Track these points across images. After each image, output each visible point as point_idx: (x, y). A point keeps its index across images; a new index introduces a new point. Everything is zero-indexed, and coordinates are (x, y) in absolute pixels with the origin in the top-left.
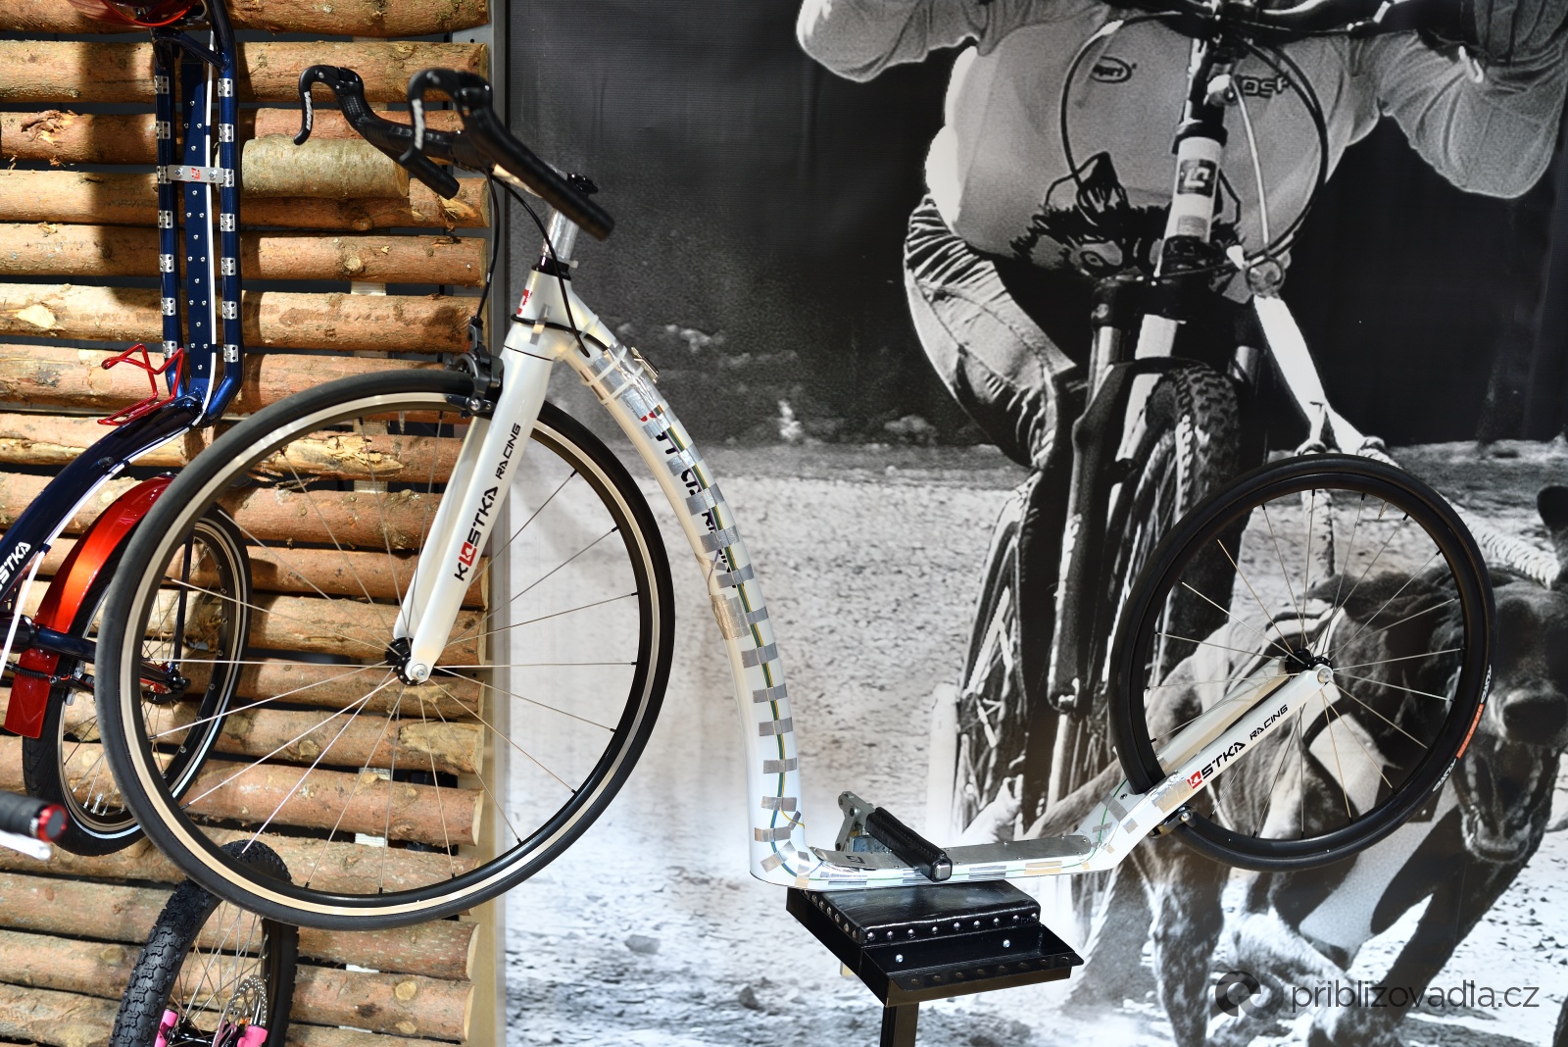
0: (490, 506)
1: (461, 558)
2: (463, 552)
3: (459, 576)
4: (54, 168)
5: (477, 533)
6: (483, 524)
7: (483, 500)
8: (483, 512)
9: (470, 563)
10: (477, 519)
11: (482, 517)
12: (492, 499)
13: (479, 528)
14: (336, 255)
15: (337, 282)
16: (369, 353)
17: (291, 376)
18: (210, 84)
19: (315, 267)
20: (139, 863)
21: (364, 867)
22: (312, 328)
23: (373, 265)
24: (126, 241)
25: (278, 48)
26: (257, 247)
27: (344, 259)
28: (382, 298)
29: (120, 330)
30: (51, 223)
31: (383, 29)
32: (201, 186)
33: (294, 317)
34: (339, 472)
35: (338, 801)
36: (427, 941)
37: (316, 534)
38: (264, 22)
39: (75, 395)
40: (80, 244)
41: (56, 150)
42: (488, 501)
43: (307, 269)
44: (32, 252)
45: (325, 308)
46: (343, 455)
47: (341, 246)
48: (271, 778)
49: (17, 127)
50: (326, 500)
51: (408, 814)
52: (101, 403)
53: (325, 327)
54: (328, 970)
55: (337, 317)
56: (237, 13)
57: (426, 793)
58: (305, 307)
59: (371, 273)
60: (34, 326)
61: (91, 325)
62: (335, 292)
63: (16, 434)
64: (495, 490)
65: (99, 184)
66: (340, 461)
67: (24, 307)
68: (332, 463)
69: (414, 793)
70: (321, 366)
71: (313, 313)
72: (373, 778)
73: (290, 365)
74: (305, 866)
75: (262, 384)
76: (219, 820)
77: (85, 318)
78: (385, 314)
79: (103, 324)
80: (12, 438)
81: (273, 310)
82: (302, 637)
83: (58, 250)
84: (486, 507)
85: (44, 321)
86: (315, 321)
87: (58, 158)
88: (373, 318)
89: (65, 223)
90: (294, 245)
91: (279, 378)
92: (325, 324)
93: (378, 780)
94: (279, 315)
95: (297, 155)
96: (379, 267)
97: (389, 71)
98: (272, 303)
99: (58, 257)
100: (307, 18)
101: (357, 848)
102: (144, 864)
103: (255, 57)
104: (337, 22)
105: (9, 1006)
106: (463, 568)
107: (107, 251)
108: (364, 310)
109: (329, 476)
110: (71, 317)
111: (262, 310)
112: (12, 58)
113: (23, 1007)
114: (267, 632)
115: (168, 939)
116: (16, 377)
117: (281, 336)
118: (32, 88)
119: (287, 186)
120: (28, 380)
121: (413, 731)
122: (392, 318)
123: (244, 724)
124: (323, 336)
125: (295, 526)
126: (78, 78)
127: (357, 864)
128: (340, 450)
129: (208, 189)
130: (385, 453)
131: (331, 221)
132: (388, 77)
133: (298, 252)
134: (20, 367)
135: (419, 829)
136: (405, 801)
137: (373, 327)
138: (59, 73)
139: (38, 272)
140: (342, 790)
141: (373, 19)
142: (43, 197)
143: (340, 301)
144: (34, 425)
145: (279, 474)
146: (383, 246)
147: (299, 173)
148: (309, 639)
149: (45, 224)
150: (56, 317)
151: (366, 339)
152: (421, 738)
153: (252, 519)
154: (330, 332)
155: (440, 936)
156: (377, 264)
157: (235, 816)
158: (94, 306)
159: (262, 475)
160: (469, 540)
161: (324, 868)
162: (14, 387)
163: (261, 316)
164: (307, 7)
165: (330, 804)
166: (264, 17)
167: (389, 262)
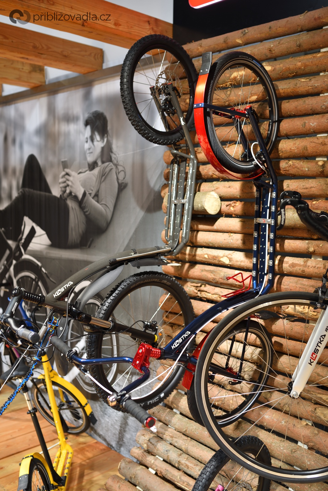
0: (323, 341)
1: (311, 358)
2: (312, 355)
3: (310, 364)
4: (234, 217)
5: (317, 349)
6: (320, 347)
7: (320, 338)
8: (320, 343)
9: (314, 360)
10: (317, 345)
11: (319, 344)
12: (324, 339)
13: (318, 348)
14: (306, 246)
15: (307, 255)
16: (316, 279)
17: (291, 284)
18: (270, 194)
19: (300, 250)
20: (234, 433)
21: (298, 454)
22: (297, 269)
23: (317, 250)
24: (249, 239)
25: (293, 181)
26: (284, 243)
27: (308, 248)
28: (320, 261)
29: (245, 266)
30: (231, 233)
31: (324, 175)
32: (265, 225)
33: (293, 265)
34: (304, 317)
35: (292, 428)
36: (314, 488)
37: (295, 336)
38: (289, 174)
39: (233, 284)
40: (237, 239)
41: (234, 212)
42: (322, 339)
43: (298, 250)
44: (225, 241)
45: (302, 263)
46: (305, 312)
47: (308, 244)
48: (274, 415)
49: (225, 206)
50: (299, 326)
51: (314, 440)
52: (239, 287)
53: (301, 269)
54: (282, 487)
55: (305, 266)
56: (282, 172)
57: (321, 434)
58: (296, 262)
59: (317, 253)
60: (224, 263)
61: (238, 263)
62: (306, 258)
63: (218, 294)
64: (325, 336)
65: (243, 222)
66: (304, 313)
67: (222, 257)
68: (302, 314)
69: (316, 432)
70: (300, 282)
71: (299, 264)
72: (305, 423)
73: (291, 281)
74: (280, 448)
75: (282, 286)
76: (259, 425)
77: (237, 261)
78: (320, 266)
79: (241, 263)
80: (217, 295)
81: (287, 263)
82: (288, 370)
83: (232, 241)
84: (321, 341)
85: (226, 261)
86: (299, 267)
87: (235, 214)
88: (316, 267)
89: (235, 233)
90: (295, 243)
91: (287, 284)
92: (302, 268)
93: (307, 424)
94: (289, 264)
95: (294, 215)
96: (319, 251)
97: (324, 188)
98: (287, 260)
99: (231, 243)
100: (301, 172)
101: (297, 447)
102: (235, 433)
103: (286, 185)
104: (310, 173)
105: (194, 467)
106: (312, 361)
107: (244, 241)
108: (314, 264)
109: (301, 318)
110: (233, 261)
111: (284, 262)
112: (224, 187)
113: (197, 468)
114: (278, 366)
115: (213, 463)
116: (218, 277)
117: (289, 271)
118: (228, 195)
119: (290, 225)
120: (221, 278)
121: (320, 410)
122: (322, 268)
123: (269, 395)
124: (301, 272)
125: (289, 333)
126: (240, 192)
127: (295, 453)
128: (304, 310)
129: (267, 225)
130: (318, 313)
131: (305, 235)
132: (324, 190)
133: (296, 245)
134: (220, 274)
135: (317, 446)
136: (313, 435)
137: (316, 271)
138: (235, 191)
139: (227, 247)
140: (294, 425)
141: (320, 172)
142: (229, 226)
143: (307, 261)
144: (223, 291)
145: (286, 315)
146: (321, 244)
147: (294, 221)
148: (290, 371)
149: (230, 233)
150: (230, 261)
151: (314, 274)
152: (322, 413)
153: (277, 328)
154: (303, 271)
155: (319, 488)
156: (318, 250)
157: (263, 425)
158: (239, 258)
159: (281, 314)
160: (314, 352)
161: (285, 451)
162: (218, 280)
163: (283, 264)
164: (302, 169)
165: (290, 429)
166: (289, 172)
167: (322, 249)
